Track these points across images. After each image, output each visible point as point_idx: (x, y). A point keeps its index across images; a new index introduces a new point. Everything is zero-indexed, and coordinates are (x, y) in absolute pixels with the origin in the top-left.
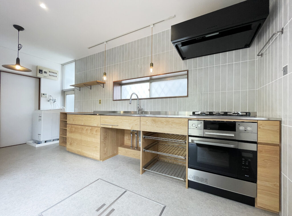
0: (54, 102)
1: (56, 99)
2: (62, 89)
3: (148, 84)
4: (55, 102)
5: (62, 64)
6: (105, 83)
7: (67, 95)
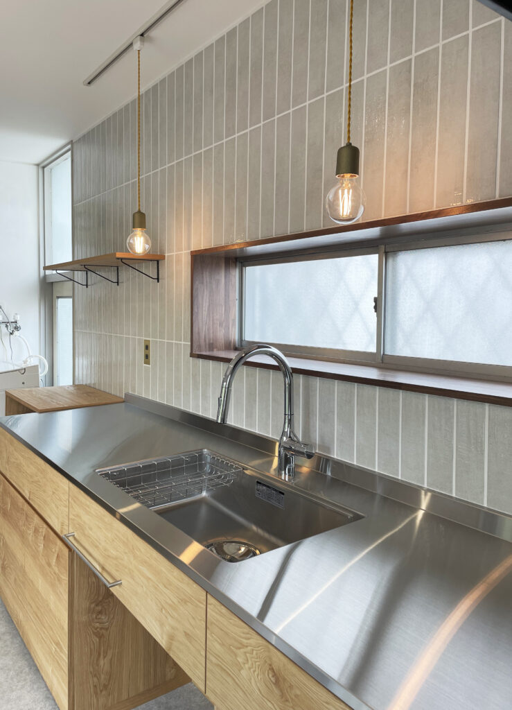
0: (11, 334)
1: (18, 318)
2: (42, 274)
3: (372, 260)
4: (16, 333)
5: (37, 162)
6: (163, 257)
7: (60, 300)
